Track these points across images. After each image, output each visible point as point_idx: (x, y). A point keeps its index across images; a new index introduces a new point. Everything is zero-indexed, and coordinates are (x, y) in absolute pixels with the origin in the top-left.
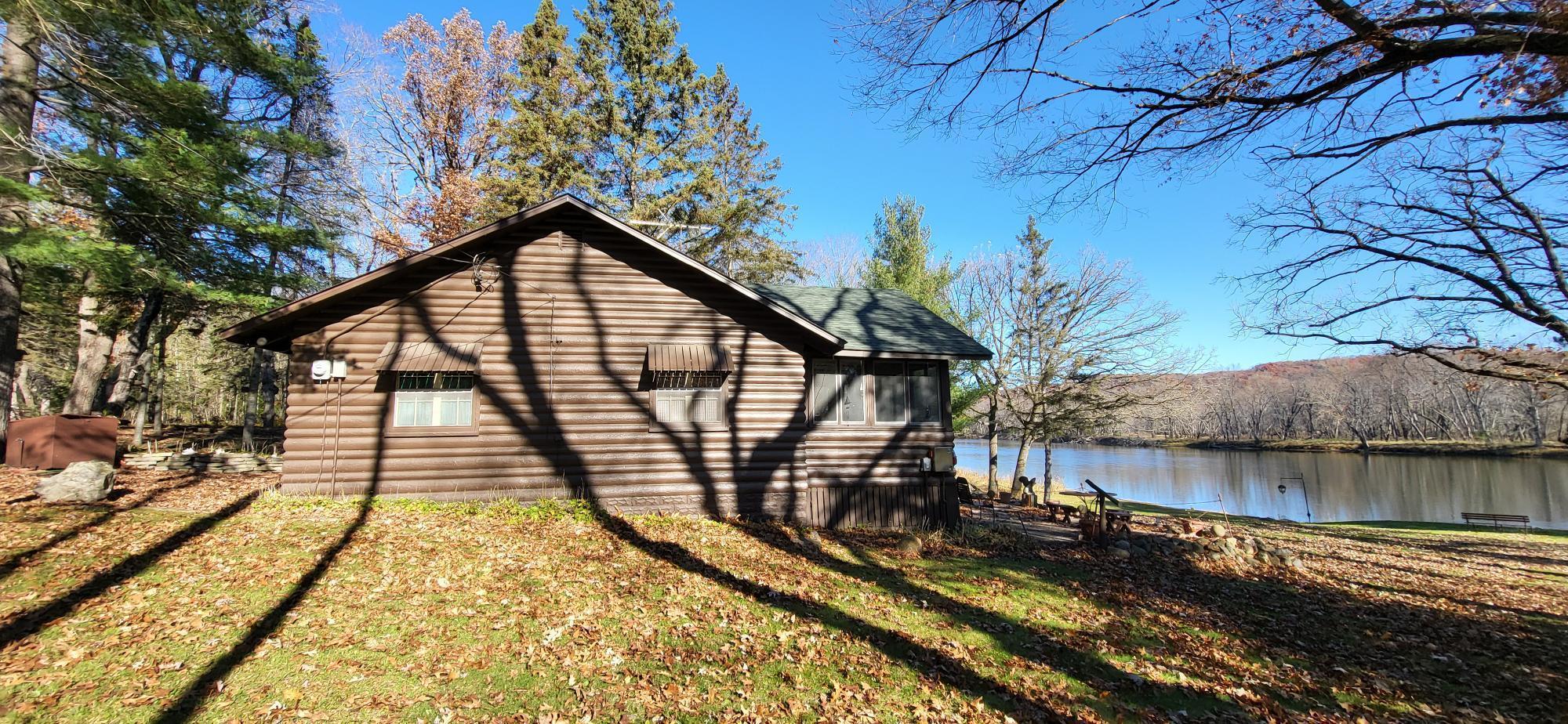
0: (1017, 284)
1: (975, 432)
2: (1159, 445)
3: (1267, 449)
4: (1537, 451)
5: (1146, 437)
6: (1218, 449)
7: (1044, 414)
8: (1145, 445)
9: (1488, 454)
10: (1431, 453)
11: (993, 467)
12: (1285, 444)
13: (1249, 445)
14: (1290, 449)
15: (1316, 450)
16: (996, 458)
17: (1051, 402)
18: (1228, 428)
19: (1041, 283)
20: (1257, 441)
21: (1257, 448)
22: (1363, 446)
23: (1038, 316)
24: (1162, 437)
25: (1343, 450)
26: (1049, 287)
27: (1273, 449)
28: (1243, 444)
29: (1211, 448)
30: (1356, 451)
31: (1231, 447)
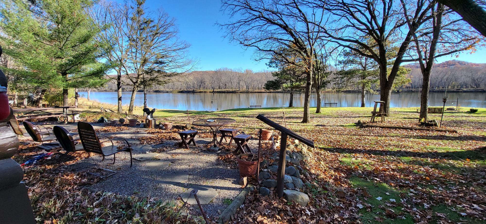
0: (131, 16)
1: (111, 89)
2: (171, 92)
3: (195, 92)
4: (239, 91)
5: (168, 90)
6: (185, 93)
7: (143, 78)
8: (167, 92)
9: (233, 92)
10: (224, 92)
11: (120, 101)
12: (199, 91)
13: (192, 91)
14: (200, 92)
15: (205, 92)
16: (121, 98)
17: (147, 73)
18: (188, 87)
19: (141, 18)
20: (194, 90)
21: (193, 92)
22: (213, 91)
23: (141, 33)
24: (171, 90)
25: (210, 92)
26: (145, 21)
27: (197, 92)
28: (190, 91)
29: (184, 92)
30: (212, 92)
31: (188, 92)
